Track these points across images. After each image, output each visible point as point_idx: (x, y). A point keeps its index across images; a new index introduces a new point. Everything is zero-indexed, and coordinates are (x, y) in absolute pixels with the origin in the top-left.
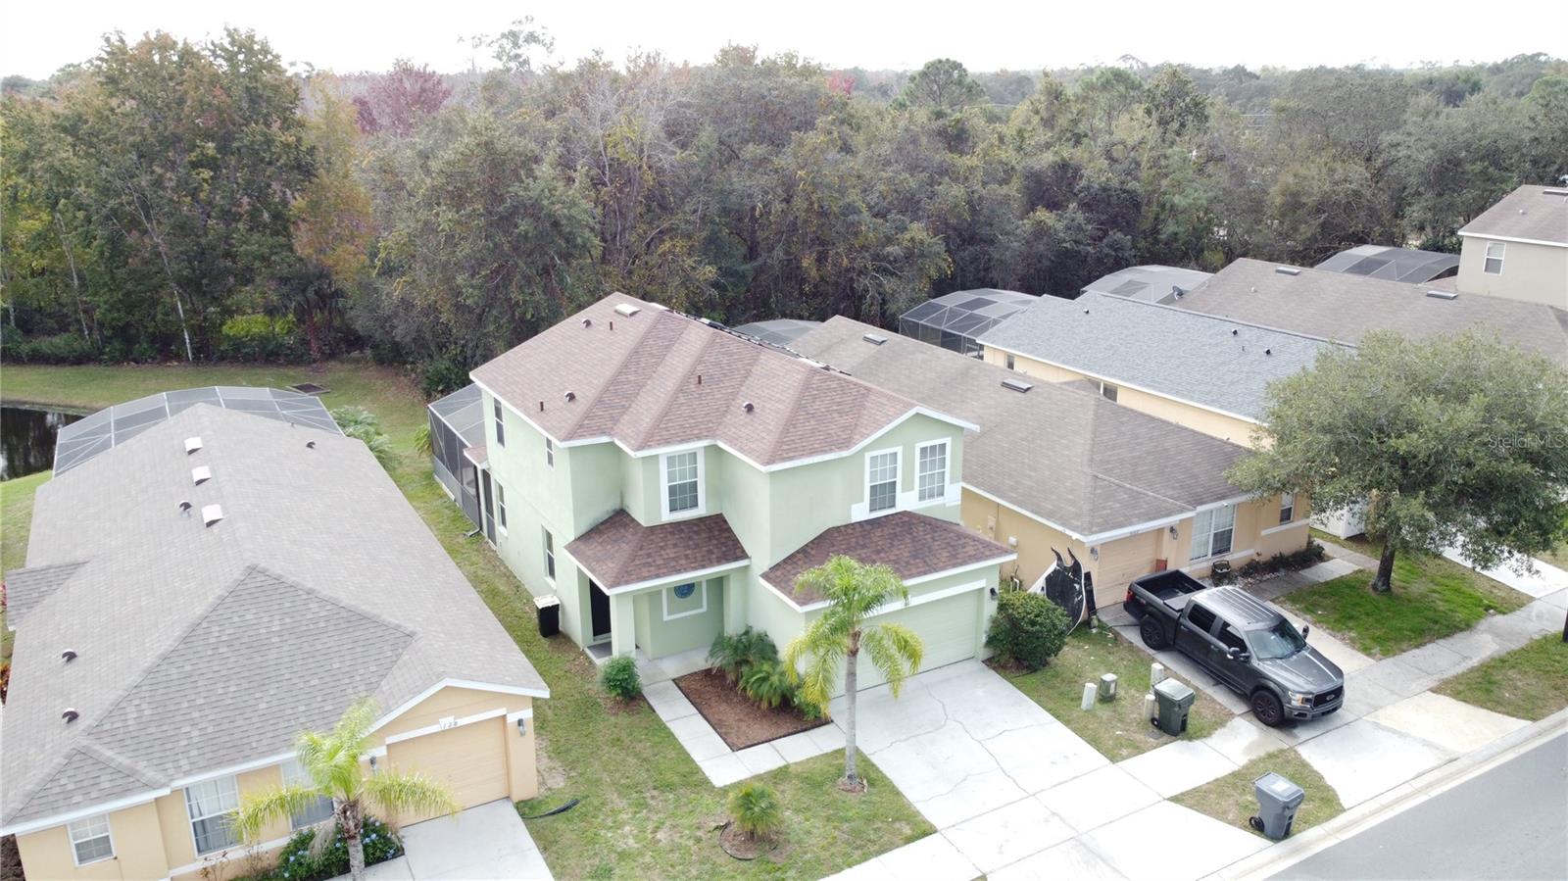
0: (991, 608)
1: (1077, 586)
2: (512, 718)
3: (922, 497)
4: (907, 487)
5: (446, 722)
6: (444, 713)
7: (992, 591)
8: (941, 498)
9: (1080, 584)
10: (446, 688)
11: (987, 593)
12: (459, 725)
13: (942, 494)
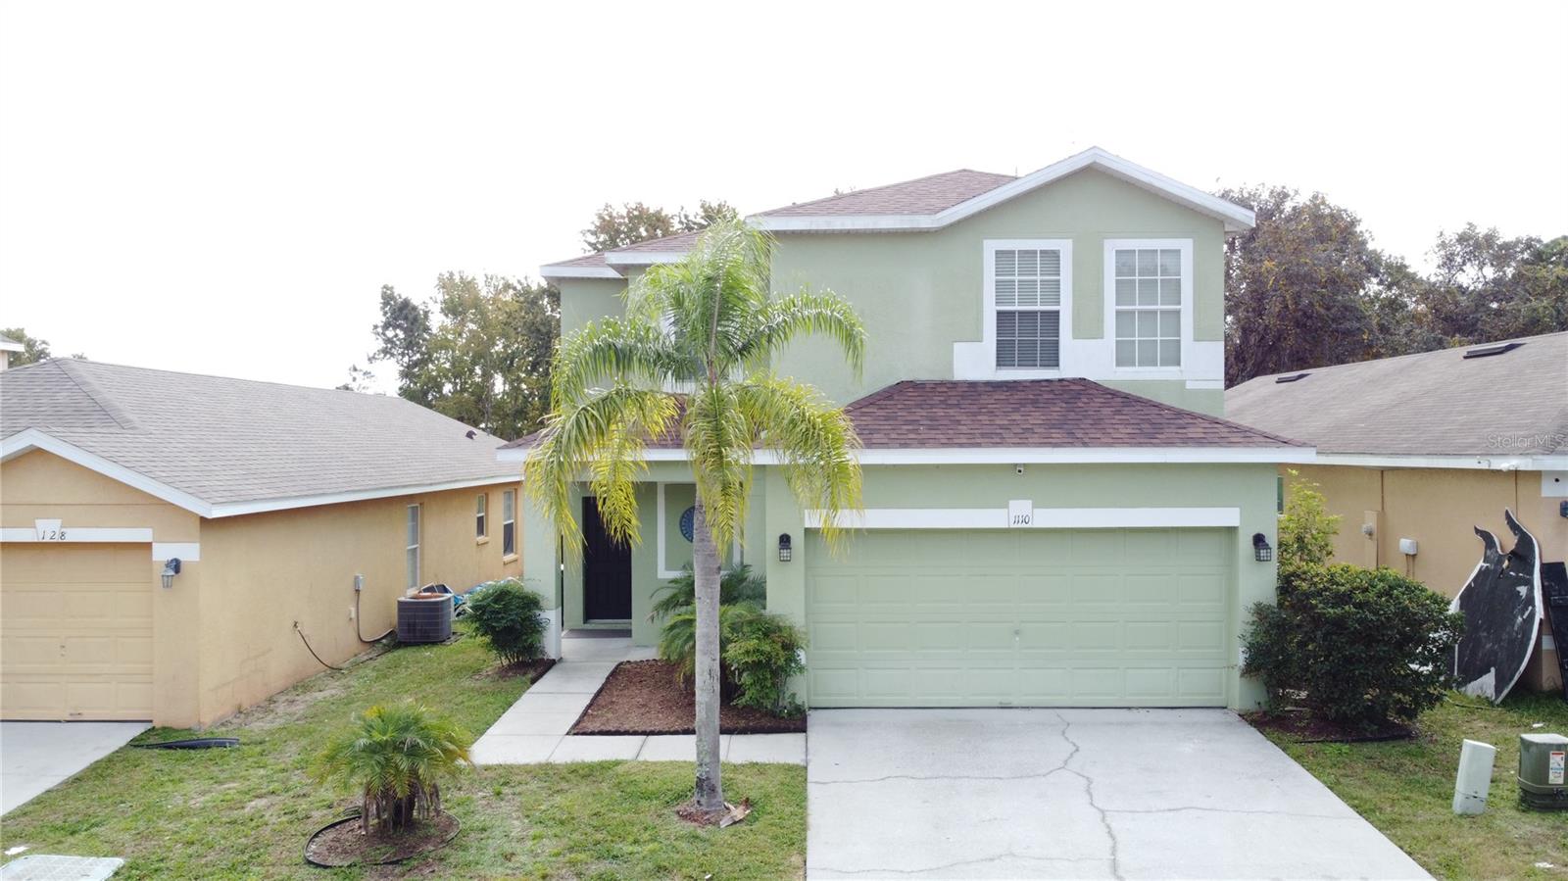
0: (1259, 584)
1: (1523, 590)
2: (162, 553)
3: (1122, 360)
4: (1088, 328)
5: (46, 529)
6: (45, 509)
7: (1259, 540)
8: (1174, 368)
9: (1529, 583)
10: (35, 453)
11: (1245, 544)
12: (68, 539)
13: (1179, 364)
